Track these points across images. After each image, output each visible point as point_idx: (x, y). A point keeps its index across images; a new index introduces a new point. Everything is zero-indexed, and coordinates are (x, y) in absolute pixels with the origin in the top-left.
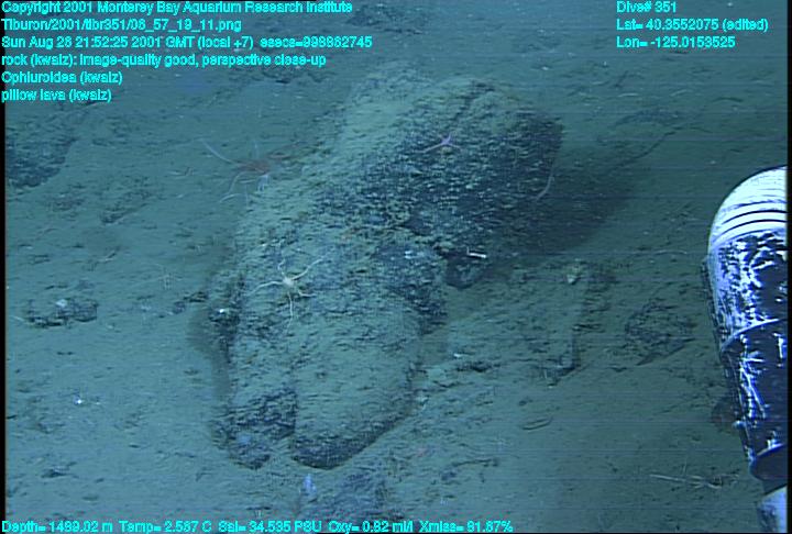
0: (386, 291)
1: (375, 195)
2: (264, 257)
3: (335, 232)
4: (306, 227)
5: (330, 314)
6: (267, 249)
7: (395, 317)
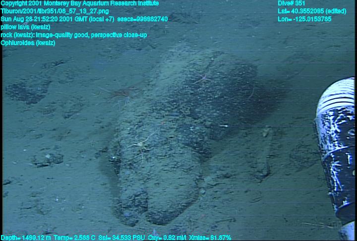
0: (183, 145)
1: (175, 103)
2: (129, 134)
3: (159, 121)
4: (146, 119)
5: (159, 157)
6: (130, 130)
7: (188, 157)
